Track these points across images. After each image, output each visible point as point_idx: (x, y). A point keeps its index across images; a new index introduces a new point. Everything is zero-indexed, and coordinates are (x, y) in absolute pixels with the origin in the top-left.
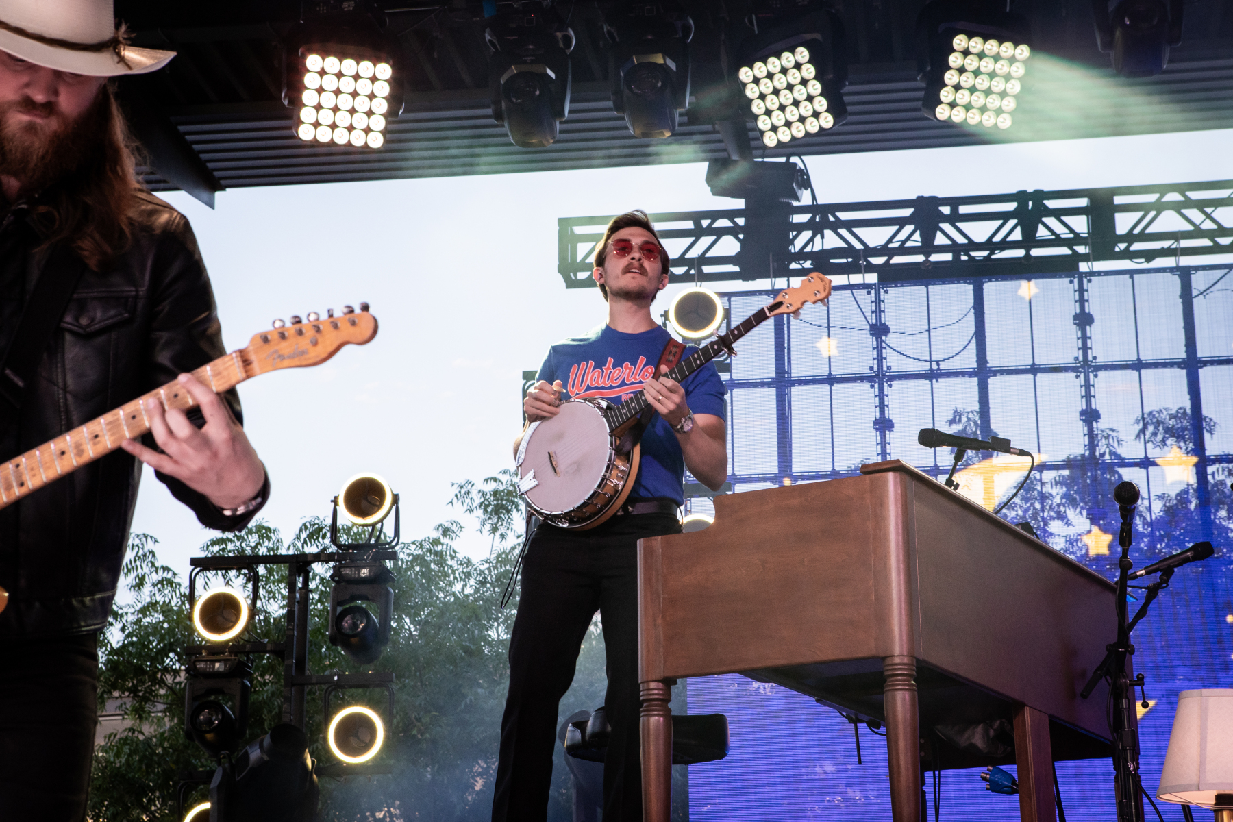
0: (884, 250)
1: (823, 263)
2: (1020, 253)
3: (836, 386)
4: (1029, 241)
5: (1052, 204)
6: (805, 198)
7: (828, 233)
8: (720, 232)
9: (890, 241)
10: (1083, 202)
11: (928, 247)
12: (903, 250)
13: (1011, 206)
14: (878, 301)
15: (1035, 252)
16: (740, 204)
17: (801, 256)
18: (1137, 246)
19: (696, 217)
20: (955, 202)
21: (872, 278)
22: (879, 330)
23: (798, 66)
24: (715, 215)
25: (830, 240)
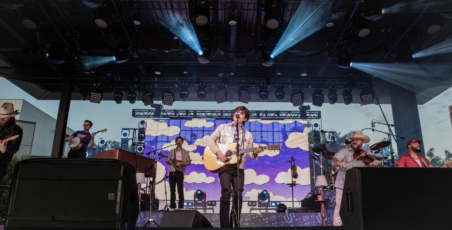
2: (186, 117)
4: (187, 115)
5: (189, 111)
6: (162, 109)
7: (165, 113)
8: (152, 112)
9: (171, 114)
10: (193, 111)
11: (176, 115)
12: (173, 116)
13: (185, 111)
14: (169, 121)
15: (187, 117)
16: (155, 109)
17: (161, 115)
18: (199, 117)
19: (149, 110)
20: (179, 110)
24: (151, 110)
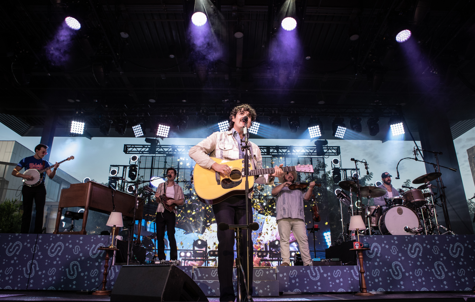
0: (167, 151)
1: (160, 153)
2: (185, 153)
3: (159, 170)
7: (161, 148)
8: (147, 148)
11: (173, 152)
13: (184, 147)
14: (166, 158)
16: (150, 144)
17: (157, 151)
19: (143, 145)
20: (177, 146)
21: (166, 155)
22: (166, 162)
23: (139, 127)
24: (145, 145)
25: (162, 150)
